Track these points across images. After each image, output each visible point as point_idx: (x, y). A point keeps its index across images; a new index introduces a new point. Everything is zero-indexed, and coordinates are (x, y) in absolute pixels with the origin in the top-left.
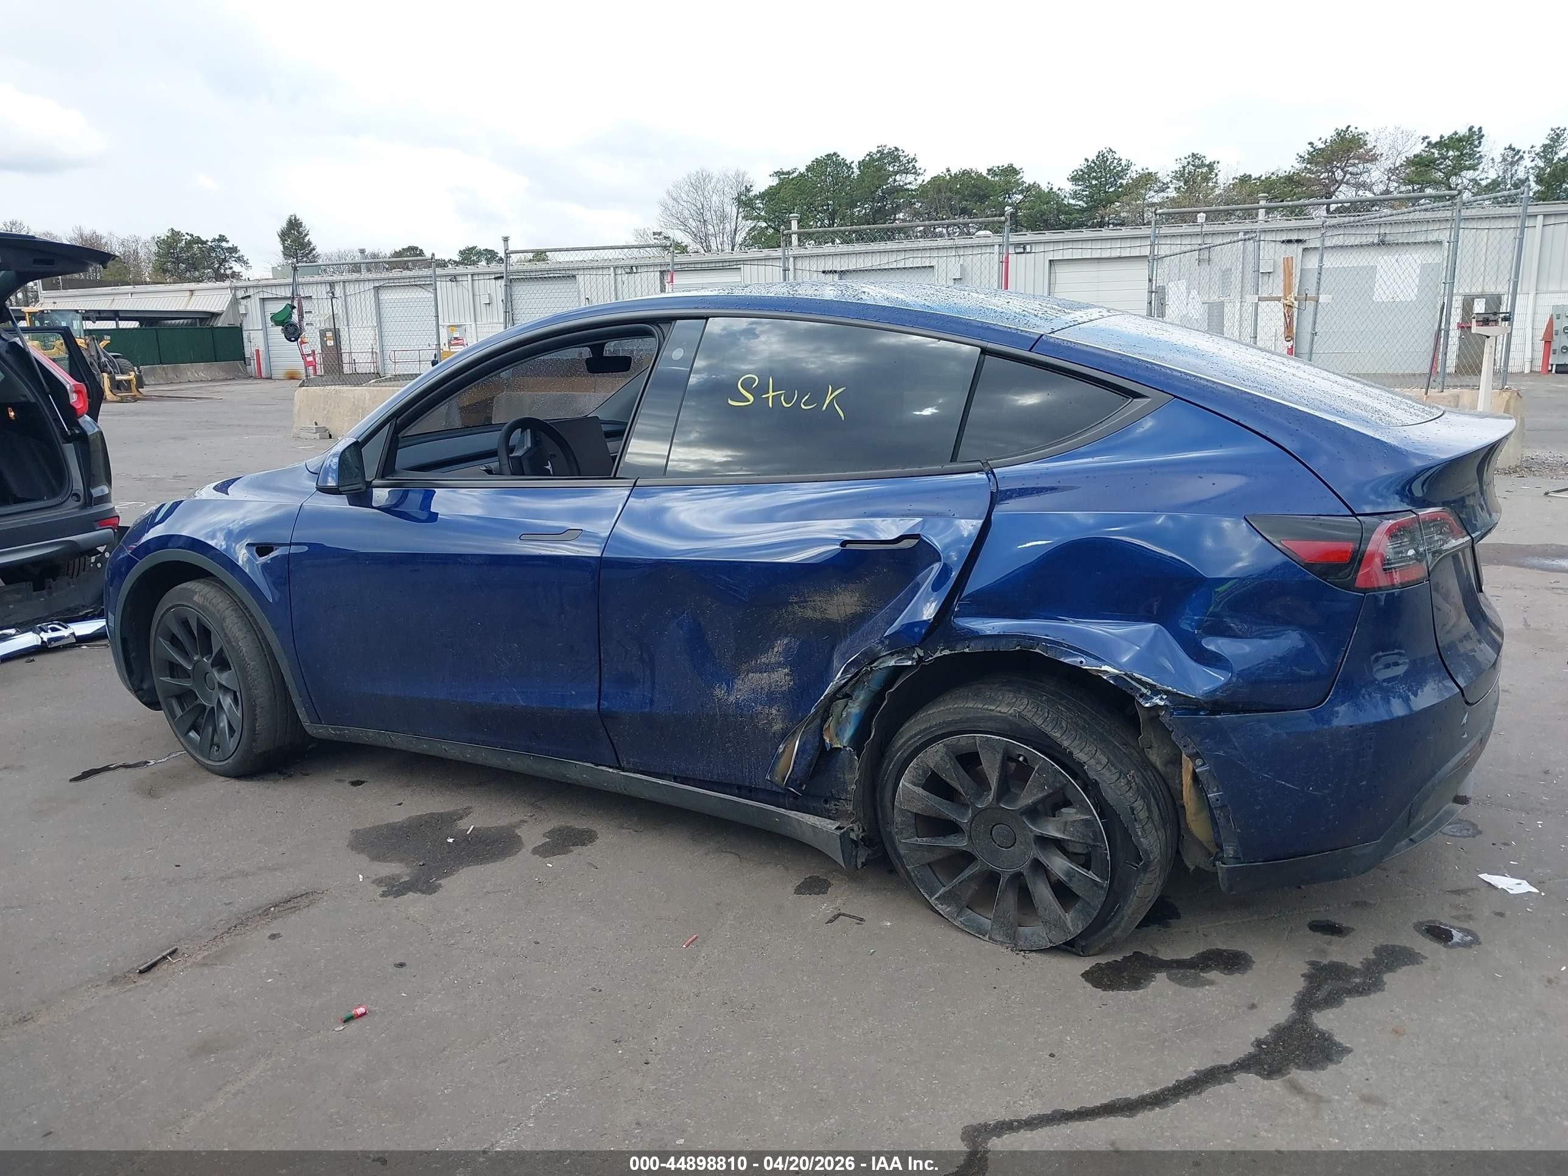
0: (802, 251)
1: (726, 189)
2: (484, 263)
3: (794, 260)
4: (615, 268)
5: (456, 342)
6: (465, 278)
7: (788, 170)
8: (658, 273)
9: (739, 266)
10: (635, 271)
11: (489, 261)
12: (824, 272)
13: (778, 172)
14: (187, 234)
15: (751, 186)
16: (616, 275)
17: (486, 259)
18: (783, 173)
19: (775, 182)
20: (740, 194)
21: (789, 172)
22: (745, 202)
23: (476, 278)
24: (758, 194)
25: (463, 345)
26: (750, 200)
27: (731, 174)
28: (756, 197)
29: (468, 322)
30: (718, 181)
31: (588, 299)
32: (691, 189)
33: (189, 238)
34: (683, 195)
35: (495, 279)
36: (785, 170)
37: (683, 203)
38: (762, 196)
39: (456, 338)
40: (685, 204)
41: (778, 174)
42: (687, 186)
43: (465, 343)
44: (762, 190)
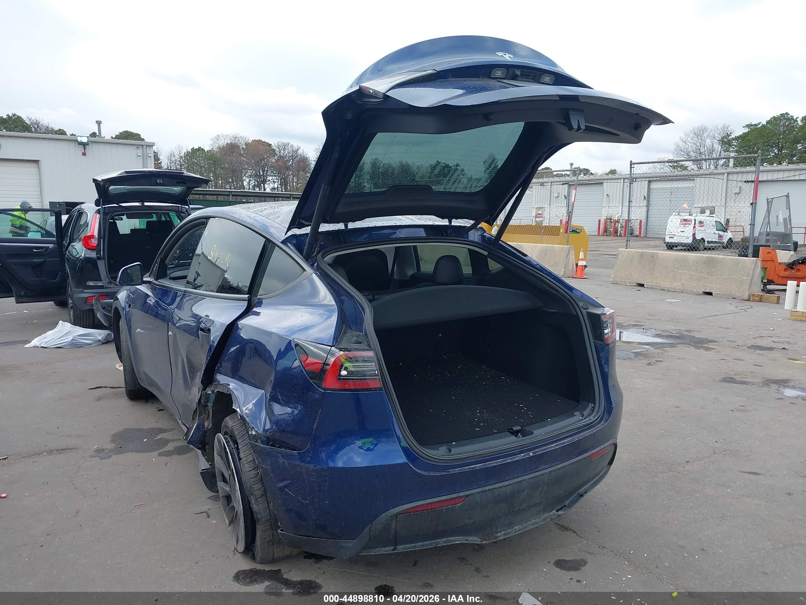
0: (734, 170)
1: (716, 135)
2: (582, 175)
3: (727, 176)
4: (624, 179)
5: (539, 216)
6: (547, 184)
7: (755, 123)
8: (647, 182)
9: (693, 178)
10: (635, 181)
11: (585, 174)
12: (745, 182)
13: (749, 125)
14: (444, 163)
15: (731, 133)
16: (624, 182)
17: (584, 173)
18: (752, 125)
19: (746, 130)
20: (723, 138)
21: (756, 124)
22: (726, 142)
23: (553, 184)
24: (734, 137)
25: (542, 217)
26: (729, 141)
27: (720, 126)
28: (733, 139)
29: (546, 206)
30: (711, 131)
31: (608, 195)
32: (695, 136)
33: (444, 165)
34: (689, 139)
35: (562, 184)
36: (753, 123)
37: (688, 144)
38: (737, 138)
39: (539, 214)
40: (690, 144)
41: (748, 126)
42: (692, 134)
43: (543, 216)
44: (737, 135)
